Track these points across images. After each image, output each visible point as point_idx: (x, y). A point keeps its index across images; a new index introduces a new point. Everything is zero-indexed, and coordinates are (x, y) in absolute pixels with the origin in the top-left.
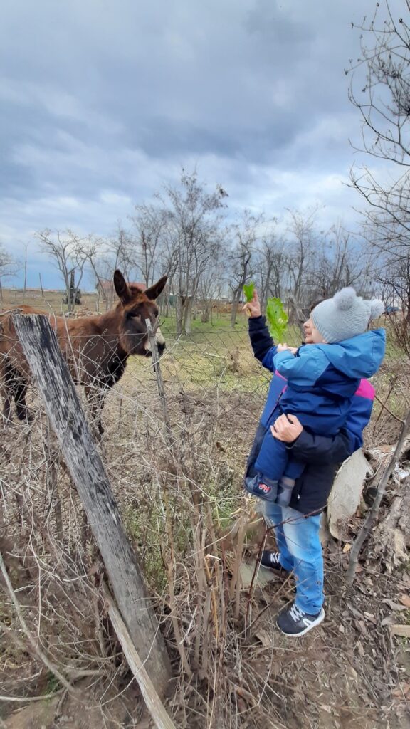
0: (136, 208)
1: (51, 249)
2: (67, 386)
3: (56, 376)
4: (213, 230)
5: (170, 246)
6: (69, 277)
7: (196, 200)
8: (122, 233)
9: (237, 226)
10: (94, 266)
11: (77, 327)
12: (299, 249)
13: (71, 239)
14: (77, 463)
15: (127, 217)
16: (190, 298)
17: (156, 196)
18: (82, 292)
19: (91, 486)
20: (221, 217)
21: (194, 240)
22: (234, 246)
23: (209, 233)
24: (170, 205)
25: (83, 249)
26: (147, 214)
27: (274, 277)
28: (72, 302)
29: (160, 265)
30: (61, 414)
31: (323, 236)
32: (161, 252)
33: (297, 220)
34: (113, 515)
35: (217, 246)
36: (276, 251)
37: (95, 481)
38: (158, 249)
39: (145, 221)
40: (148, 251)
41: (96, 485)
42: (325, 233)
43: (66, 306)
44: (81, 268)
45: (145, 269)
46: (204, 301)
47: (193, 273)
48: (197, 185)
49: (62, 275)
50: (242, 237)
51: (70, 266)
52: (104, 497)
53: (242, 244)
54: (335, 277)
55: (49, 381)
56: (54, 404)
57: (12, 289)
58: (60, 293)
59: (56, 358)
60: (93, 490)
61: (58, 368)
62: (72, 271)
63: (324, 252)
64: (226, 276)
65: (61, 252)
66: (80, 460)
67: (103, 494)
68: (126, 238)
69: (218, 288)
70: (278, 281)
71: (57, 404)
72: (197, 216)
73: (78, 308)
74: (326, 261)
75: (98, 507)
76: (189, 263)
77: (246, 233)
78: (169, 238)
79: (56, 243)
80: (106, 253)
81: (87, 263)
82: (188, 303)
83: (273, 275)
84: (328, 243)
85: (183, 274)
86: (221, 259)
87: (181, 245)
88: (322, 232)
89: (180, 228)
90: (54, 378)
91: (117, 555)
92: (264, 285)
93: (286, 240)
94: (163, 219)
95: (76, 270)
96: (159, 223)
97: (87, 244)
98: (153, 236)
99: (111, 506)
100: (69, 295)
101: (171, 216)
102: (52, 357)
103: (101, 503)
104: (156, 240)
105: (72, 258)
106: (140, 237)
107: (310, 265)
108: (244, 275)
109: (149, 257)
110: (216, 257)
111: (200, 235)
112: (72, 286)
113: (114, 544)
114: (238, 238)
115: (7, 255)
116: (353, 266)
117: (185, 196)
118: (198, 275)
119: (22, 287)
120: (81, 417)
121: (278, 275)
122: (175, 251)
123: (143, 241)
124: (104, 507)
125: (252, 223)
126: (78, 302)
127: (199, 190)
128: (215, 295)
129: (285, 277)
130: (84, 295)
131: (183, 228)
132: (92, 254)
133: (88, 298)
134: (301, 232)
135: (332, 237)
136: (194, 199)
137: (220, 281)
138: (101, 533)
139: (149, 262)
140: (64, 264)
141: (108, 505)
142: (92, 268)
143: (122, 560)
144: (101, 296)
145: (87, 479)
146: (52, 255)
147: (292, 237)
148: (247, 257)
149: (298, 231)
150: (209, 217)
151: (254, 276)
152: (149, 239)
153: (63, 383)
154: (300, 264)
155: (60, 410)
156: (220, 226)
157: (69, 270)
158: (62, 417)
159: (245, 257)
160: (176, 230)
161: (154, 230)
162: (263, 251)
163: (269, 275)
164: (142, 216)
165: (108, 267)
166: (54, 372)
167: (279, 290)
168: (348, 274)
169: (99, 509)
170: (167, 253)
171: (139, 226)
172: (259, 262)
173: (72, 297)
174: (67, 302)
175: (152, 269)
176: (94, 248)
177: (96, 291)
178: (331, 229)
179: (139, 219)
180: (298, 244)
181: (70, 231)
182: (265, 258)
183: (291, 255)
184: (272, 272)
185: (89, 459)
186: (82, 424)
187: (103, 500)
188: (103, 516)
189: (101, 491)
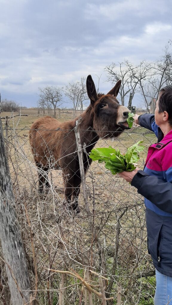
19: (7, 225)
34: (19, 252)
37: (9, 223)
41: (10, 226)
52: (14, 236)
60: (8, 229)
66: (3, 207)
67: (14, 234)
75: (9, 241)
91: (17, 280)
99: (18, 245)
103: (11, 239)
120: (8, 179)
124: (13, 243)
141: (16, 242)
143: (20, 284)
145: (5, 221)
169: (10, 243)
185: (8, 208)
186: (7, 184)
187: (13, 238)
188: (11, 249)
189: (12, 231)
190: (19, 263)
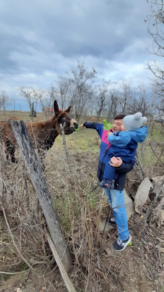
0: (59, 78)
1: (24, 95)
2: (32, 149)
3: (27, 145)
4: (90, 87)
5: (72, 93)
6: (32, 106)
7: (83, 74)
8: (53, 88)
9: (100, 85)
10: (41, 102)
11: (35, 126)
12: (125, 95)
13: (32, 91)
14: (36, 180)
15: (55, 82)
16: (80, 115)
17: (67, 73)
18: (37, 112)
19: (41, 189)
20: (93, 82)
21: (82, 91)
22: (98, 94)
23: (88, 89)
24: (72, 77)
25: (37, 95)
26: (63, 80)
27: (114, 107)
28: (33, 116)
29: (68, 101)
30: (29, 161)
31: (135, 90)
32: (69, 97)
33: (124, 83)
34: (50, 201)
35: (91, 94)
36: (115, 96)
37: (42, 187)
38: (67, 95)
39: (62, 83)
40: (63, 96)
41: (43, 189)
42: (136, 88)
43: (31, 118)
44: (37, 102)
45: (62, 103)
46: (85, 116)
47: (81, 105)
48: (84, 68)
49: (29, 105)
50: (101, 90)
51: (32, 102)
52: (46, 194)
53: (101, 93)
54: (139, 107)
55: (25, 148)
56: (26, 157)
57: (9, 110)
58: (28, 112)
59: (27, 138)
60: (42, 191)
61: (28, 142)
62: (33, 104)
63: (135, 97)
64: (94, 106)
65: (28, 96)
66: (37, 179)
67: (46, 193)
68: (54, 90)
69: (91, 111)
70: (116, 108)
71: (28, 156)
72: (84, 81)
73: (35, 119)
74: (135, 100)
75: (44, 198)
76: (80, 100)
77: (103, 89)
78: (72, 90)
79: (27, 92)
80: (46, 96)
81: (39, 100)
82: (79, 117)
83: (113, 105)
84: (137, 93)
85: (77, 105)
86: (93, 99)
87: (76, 93)
88: (134, 88)
89: (76, 86)
90: (26, 146)
91: (51, 217)
92: (110, 110)
93: (120, 92)
94: (69, 83)
95: (34, 103)
96: (68, 84)
97: (39, 93)
98: (65, 89)
99: (49, 198)
100: (31, 113)
101: (73, 81)
102: (26, 138)
103: (45, 196)
104: (67, 91)
105: (33, 98)
106: (60, 90)
107: (129, 102)
108: (102, 106)
109: (63, 98)
110: (90, 99)
111: (84, 89)
112: (33, 110)
113: (50, 213)
114: (100, 90)
115: (7, 97)
116: (147, 103)
117: (79, 73)
118: (83, 106)
119: (13, 110)
120: (37, 162)
121: (115, 106)
122: (74, 96)
123: (61, 92)
124: (46, 198)
125: (106, 84)
126: (35, 116)
127: (84, 71)
128: (90, 114)
129: (118, 107)
130: (37, 113)
131: (78, 86)
132: (41, 96)
133: (39, 115)
134: (126, 88)
135: (138, 90)
136: (82, 74)
137: (92, 108)
138: (45, 208)
139: (63, 100)
140: (30, 101)
141: (48, 197)
142: (41, 103)
143: (53, 219)
144: (44, 114)
145: (39, 187)
146: (25, 97)
147: (122, 91)
148: (103, 98)
149: (124, 88)
150: (88, 82)
151: (106, 107)
152: (64, 91)
153: (30, 148)
154: (125, 101)
155: (29, 159)
156: (93, 85)
157: (32, 103)
158: (29, 162)
159: (102, 98)
160: (75, 87)
161: (66, 87)
162: (110, 96)
163: (112, 106)
164: (61, 81)
165: (47, 102)
166: (27, 143)
167: (116, 112)
168: (145, 106)
169: (44, 199)
170: (71, 97)
171: (60, 85)
172: (108, 101)
173: (33, 114)
174: (31, 116)
175: (65, 103)
176: (41, 94)
177: (42, 112)
178: (138, 87)
179: (60, 82)
180: (124, 93)
181: (32, 87)
182: (111, 99)
183: (121, 98)
184: (113, 104)
185: (40, 179)
186: (37, 165)
187: (46, 195)
188: (45, 202)
189: (45, 192)
190: (51, 208)
